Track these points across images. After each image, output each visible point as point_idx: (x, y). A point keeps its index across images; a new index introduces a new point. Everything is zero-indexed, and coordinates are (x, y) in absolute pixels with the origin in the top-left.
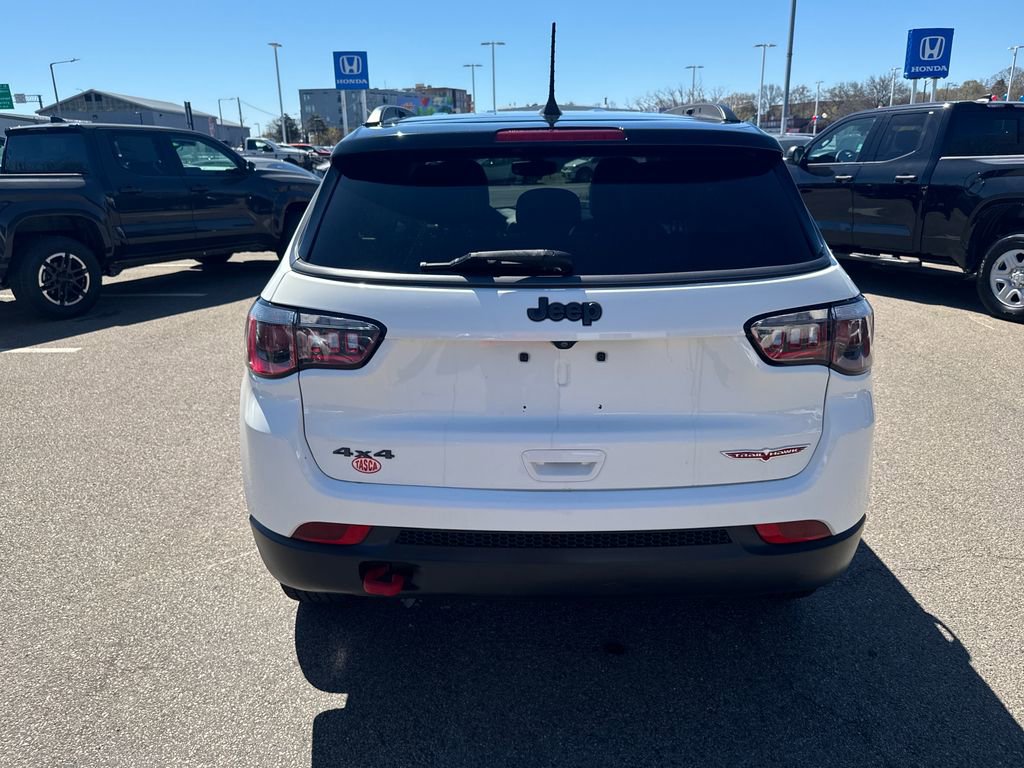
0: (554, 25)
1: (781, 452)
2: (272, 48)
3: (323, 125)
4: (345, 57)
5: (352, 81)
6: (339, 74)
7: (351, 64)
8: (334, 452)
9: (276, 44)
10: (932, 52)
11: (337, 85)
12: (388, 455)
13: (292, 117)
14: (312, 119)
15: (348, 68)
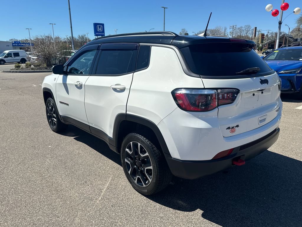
0: (211, 13)
8: (227, 129)
10: (100, 29)
12: (237, 126)
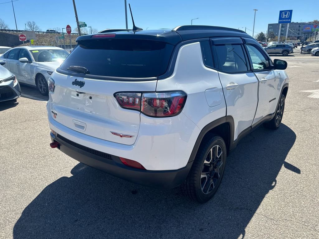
1: (125, 136)
2: (255, 11)
3: (274, 35)
4: (284, 12)
5: (285, 20)
6: (280, 18)
7: (285, 14)
8: (52, 112)
9: (256, 10)
11: (279, 22)
13: (264, 33)
14: (270, 34)
15: (284, 16)
